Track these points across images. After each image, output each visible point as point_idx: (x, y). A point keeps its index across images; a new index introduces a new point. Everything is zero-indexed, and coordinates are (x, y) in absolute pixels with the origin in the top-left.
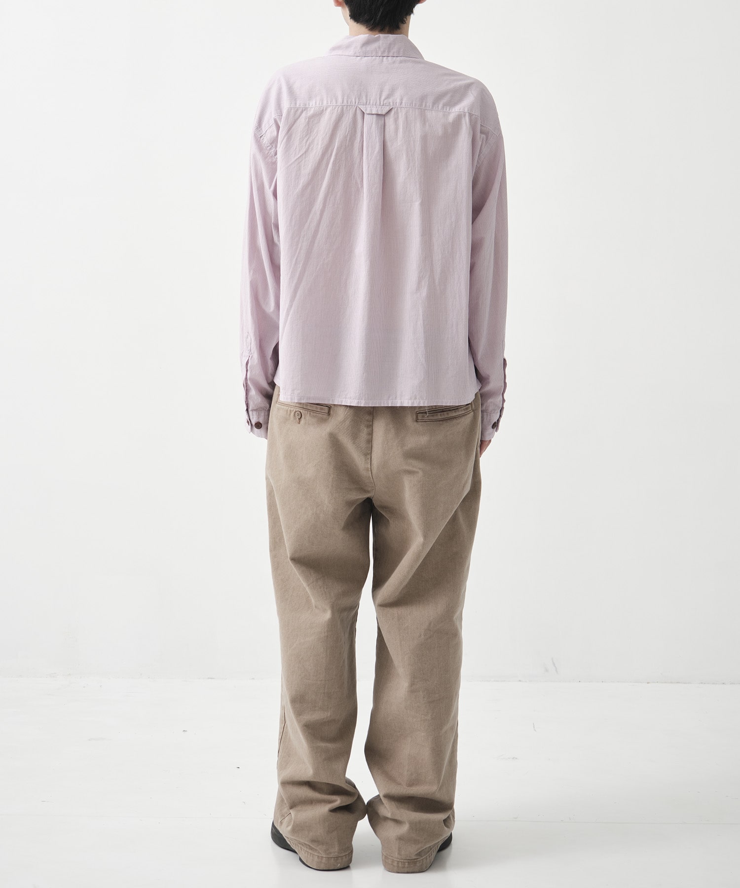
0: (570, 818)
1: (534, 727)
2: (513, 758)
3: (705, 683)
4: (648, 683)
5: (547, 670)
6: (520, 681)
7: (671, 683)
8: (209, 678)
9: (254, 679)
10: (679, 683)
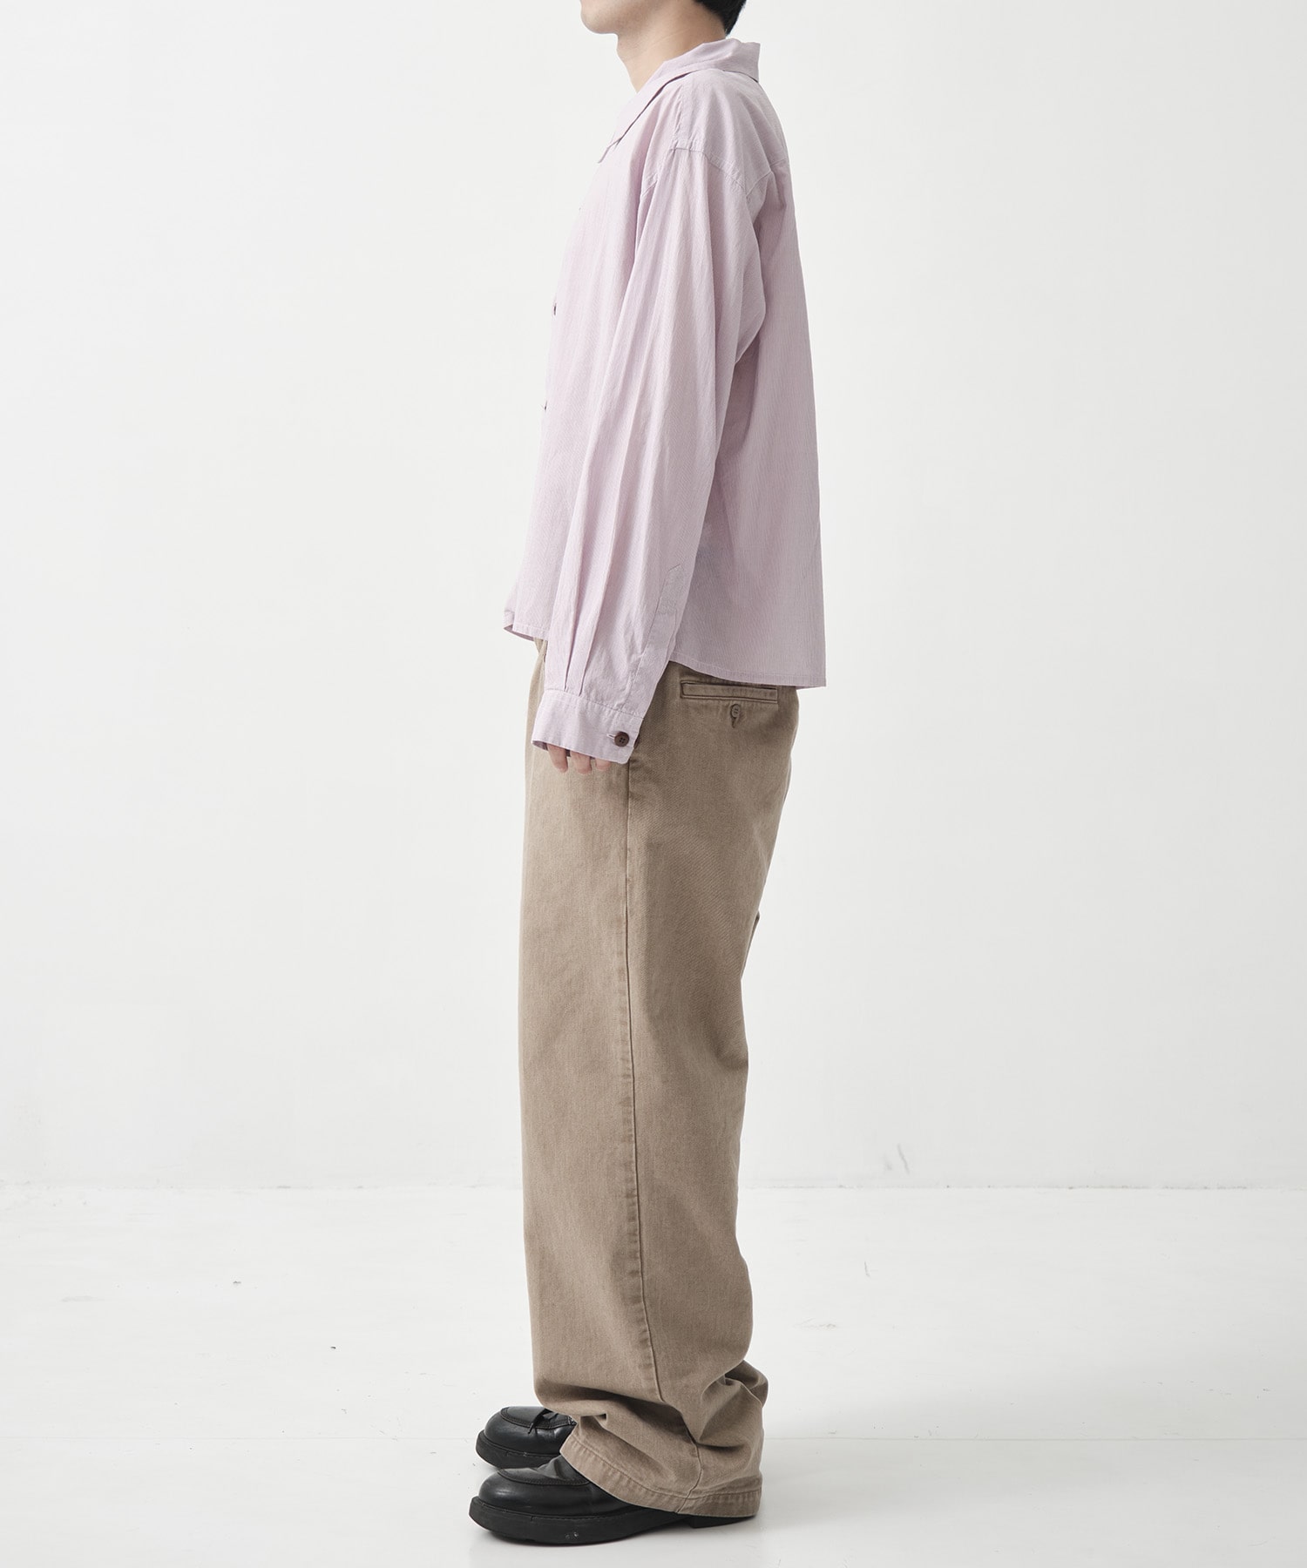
0: (929, 1431)
1: (866, 1271)
2: (829, 1325)
3: (1172, 1188)
4: (1071, 1188)
5: (889, 1167)
6: (841, 1186)
7: (1112, 1187)
8: (280, 1187)
9: (360, 1187)
10: (1127, 1187)
